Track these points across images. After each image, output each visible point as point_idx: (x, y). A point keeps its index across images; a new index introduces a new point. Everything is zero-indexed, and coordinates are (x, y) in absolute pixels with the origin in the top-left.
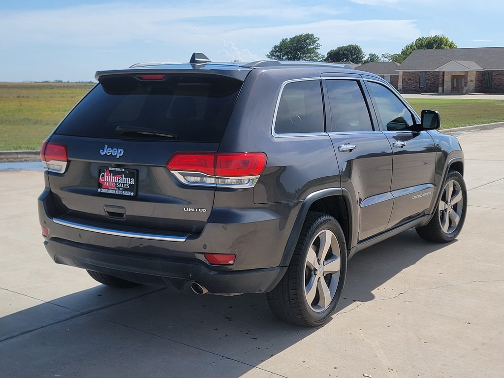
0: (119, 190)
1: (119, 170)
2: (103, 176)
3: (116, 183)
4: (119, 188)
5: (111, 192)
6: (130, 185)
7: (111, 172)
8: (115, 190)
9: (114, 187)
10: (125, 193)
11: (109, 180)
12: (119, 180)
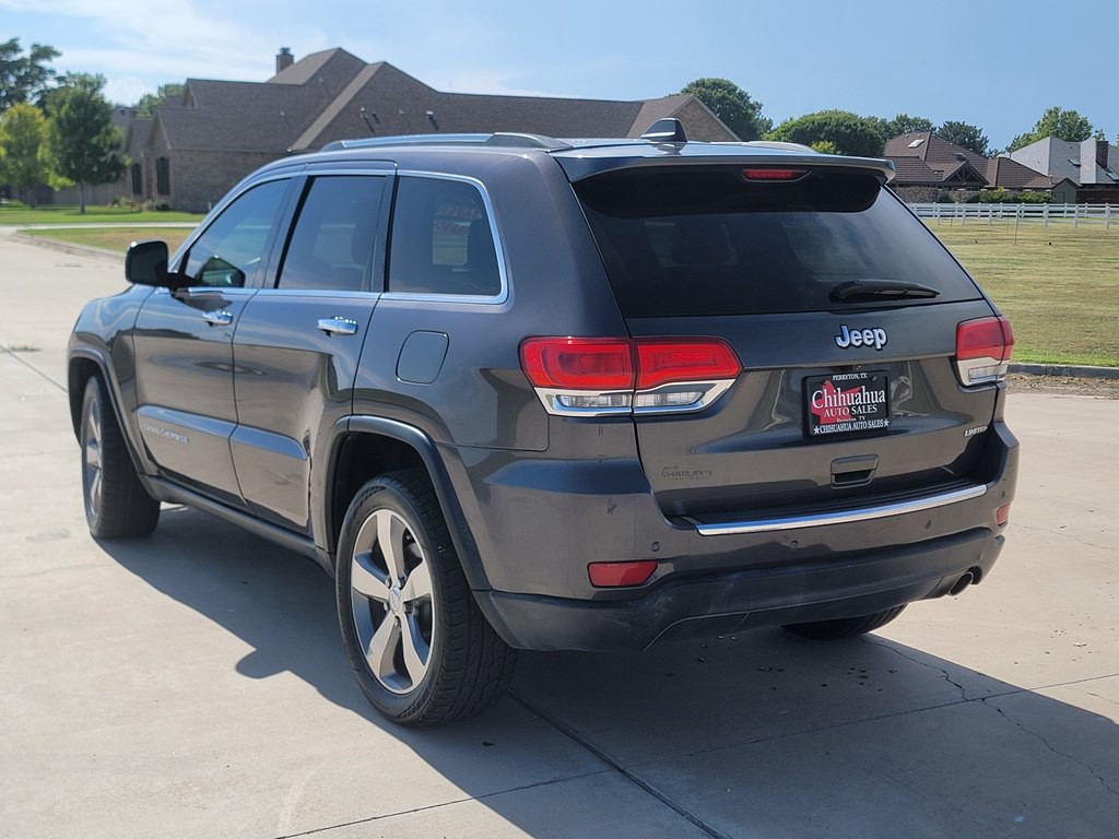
0: (858, 420)
1: (856, 376)
2: (819, 397)
3: (850, 407)
4: (856, 416)
5: (842, 428)
6: (878, 405)
7: (836, 384)
8: (852, 423)
9: (846, 417)
10: (872, 425)
11: (833, 403)
12: (855, 399)
